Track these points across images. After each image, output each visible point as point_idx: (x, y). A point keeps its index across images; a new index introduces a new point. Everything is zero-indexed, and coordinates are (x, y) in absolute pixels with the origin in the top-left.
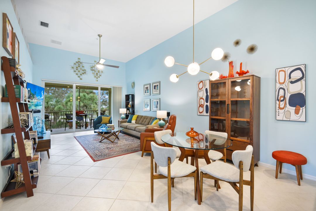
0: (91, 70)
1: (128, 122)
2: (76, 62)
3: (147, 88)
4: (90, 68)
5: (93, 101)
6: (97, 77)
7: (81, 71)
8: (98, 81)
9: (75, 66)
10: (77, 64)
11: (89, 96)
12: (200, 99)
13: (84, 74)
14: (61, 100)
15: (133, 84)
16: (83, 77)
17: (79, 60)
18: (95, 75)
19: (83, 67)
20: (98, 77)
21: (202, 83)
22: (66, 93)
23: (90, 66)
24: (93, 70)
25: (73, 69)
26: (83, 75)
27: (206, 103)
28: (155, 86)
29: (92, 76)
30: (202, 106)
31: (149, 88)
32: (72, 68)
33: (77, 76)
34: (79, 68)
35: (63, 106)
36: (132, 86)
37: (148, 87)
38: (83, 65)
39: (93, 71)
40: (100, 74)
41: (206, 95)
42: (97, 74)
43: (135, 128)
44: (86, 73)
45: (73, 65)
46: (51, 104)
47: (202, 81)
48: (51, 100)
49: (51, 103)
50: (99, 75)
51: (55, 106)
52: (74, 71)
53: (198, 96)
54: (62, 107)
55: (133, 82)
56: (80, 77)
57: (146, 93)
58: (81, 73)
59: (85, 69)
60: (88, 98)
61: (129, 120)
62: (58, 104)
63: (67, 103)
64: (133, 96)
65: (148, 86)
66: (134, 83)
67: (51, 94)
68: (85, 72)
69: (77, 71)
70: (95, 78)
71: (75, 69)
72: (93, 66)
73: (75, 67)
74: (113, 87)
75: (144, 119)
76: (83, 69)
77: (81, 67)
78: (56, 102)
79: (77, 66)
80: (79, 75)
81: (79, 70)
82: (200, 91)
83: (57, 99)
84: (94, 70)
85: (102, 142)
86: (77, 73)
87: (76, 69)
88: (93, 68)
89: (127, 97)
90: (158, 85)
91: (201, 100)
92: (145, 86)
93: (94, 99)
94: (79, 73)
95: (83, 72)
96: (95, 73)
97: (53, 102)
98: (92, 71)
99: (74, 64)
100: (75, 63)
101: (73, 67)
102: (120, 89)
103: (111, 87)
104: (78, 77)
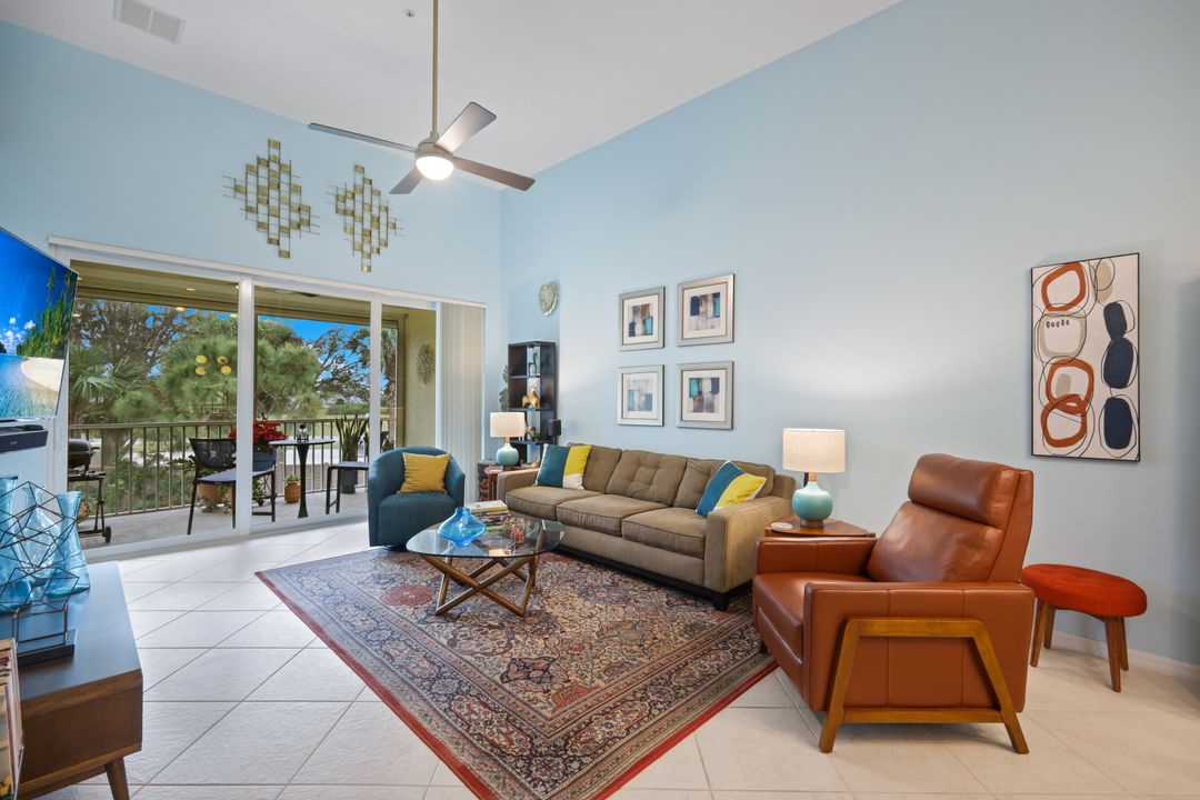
0: (337, 211)
1: (542, 483)
2: (259, 160)
3: (642, 311)
4: (333, 199)
5: (297, 377)
6: (367, 248)
7: (284, 214)
8: (369, 269)
9: (252, 179)
10: (263, 171)
11: (281, 354)
12: (1055, 366)
13: (299, 226)
14: (140, 368)
15: (547, 295)
16: (297, 242)
17: (274, 152)
18: (358, 238)
19: (297, 189)
20: (371, 249)
21: (1072, 275)
22: (161, 343)
23: (333, 191)
24: (345, 213)
25: (239, 195)
26: (294, 233)
27: (1112, 385)
28: (696, 304)
29: (343, 243)
30: (1075, 405)
31: (654, 312)
32: (237, 189)
33: (262, 237)
34: (274, 193)
35: (157, 394)
36: (542, 301)
37: (645, 308)
38: (294, 181)
39: (349, 219)
40: (383, 236)
41: (1106, 339)
42: (367, 234)
43: (620, 520)
44: (309, 224)
45: (239, 174)
46: (88, 384)
47: (1074, 266)
48: (91, 368)
49: (92, 380)
50: (375, 243)
51: (112, 395)
52: (249, 209)
53: (1039, 350)
54: (149, 398)
55: (548, 281)
56: (278, 243)
57: (632, 333)
58: (285, 223)
59: (306, 201)
60: (277, 362)
61: (544, 472)
62: (129, 387)
63: (173, 384)
64: (549, 352)
65: (653, 301)
66: (554, 288)
67: (87, 343)
68: (305, 216)
69: (263, 209)
70: (358, 254)
71: (252, 198)
72: (346, 192)
73: (252, 189)
74: (445, 306)
75: (639, 465)
76: (295, 199)
77: (284, 187)
78: (115, 375)
79: (263, 182)
80: (274, 230)
81: (274, 203)
82: (1054, 320)
83: (123, 362)
84: (353, 214)
85: (454, 619)
86: (263, 219)
87: (259, 201)
88: (349, 204)
89: (517, 353)
90: (716, 295)
91: (1061, 371)
92: (629, 304)
93: (304, 369)
94: (273, 220)
95: (295, 217)
96: (358, 230)
97: (104, 377)
98: (339, 219)
99: (249, 169)
100: (254, 163)
101: (241, 183)
102: (478, 314)
103: (434, 304)
104: (270, 241)
